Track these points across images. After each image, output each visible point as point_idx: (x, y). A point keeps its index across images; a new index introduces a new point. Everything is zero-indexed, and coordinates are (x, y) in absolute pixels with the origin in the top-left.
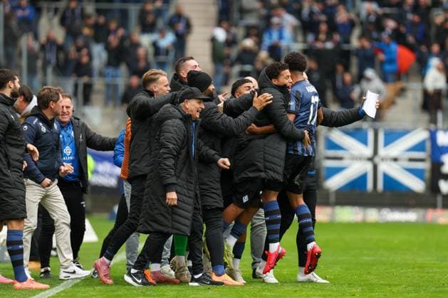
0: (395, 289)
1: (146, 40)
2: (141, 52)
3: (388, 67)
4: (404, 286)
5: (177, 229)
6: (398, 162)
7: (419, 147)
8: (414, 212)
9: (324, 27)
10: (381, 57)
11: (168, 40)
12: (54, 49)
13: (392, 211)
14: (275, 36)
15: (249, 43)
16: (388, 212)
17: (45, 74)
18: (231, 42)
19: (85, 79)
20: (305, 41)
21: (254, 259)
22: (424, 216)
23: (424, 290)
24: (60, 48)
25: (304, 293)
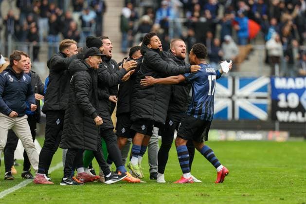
0: (247, 186)
1: (76, 16)
2: (73, 24)
3: (242, 34)
4: (253, 184)
5: (87, 147)
6: (249, 99)
7: (263, 89)
8: (260, 133)
9: (197, 7)
10: (237, 27)
11: (90, 16)
12: (13, 23)
13: (245, 133)
14: (164, 13)
15: (146, 18)
16: (242, 134)
17: (6, 40)
18: (134, 18)
19: (34, 44)
20: (185, 17)
21: (151, 166)
22: (267, 136)
23: (267, 187)
24: (17, 22)
25: (185, 189)
